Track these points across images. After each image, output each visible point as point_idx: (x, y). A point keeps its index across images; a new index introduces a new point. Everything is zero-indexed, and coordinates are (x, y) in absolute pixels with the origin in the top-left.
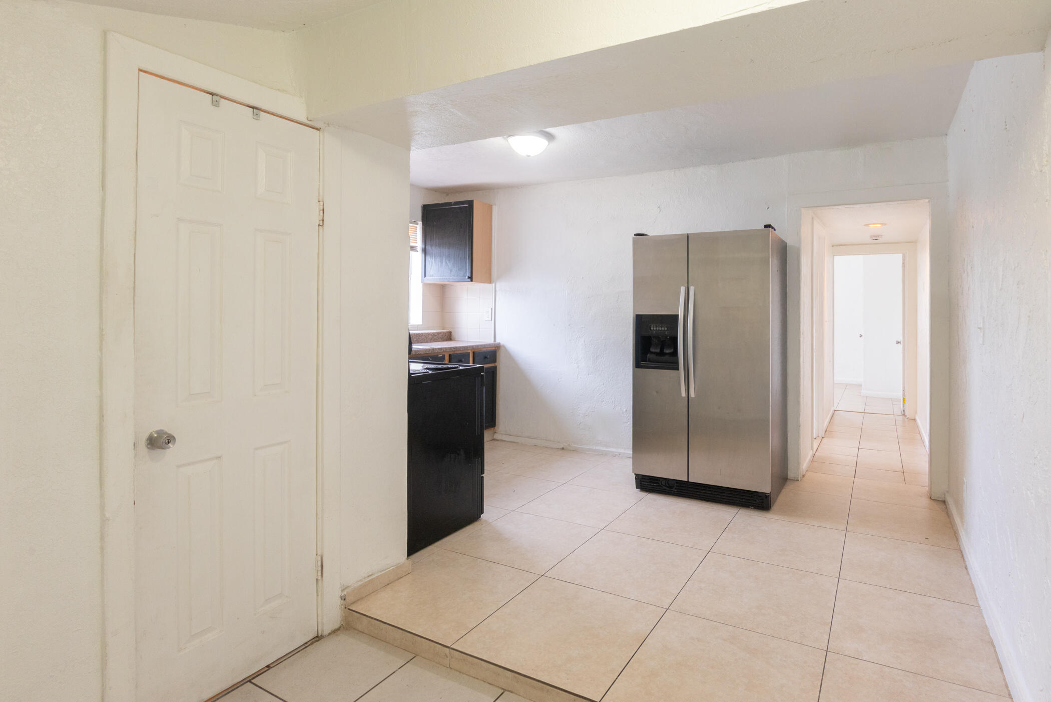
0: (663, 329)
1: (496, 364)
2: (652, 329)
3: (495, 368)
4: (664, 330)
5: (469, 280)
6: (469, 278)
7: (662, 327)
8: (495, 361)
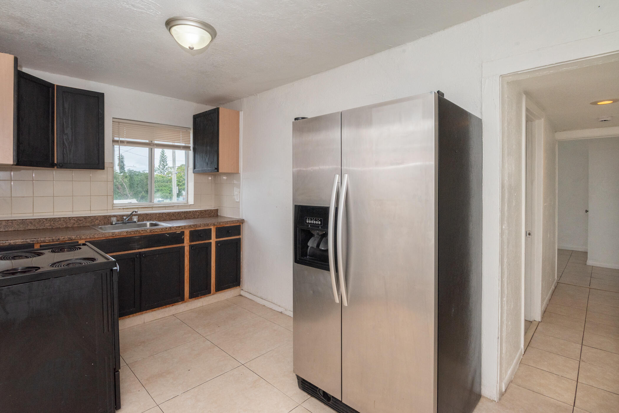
0: (317, 222)
1: (241, 237)
2: (307, 222)
3: (239, 240)
4: (318, 224)
5: (216, 170)
6: (215, 169)
7: (316, 220)
8: (239, 233)
